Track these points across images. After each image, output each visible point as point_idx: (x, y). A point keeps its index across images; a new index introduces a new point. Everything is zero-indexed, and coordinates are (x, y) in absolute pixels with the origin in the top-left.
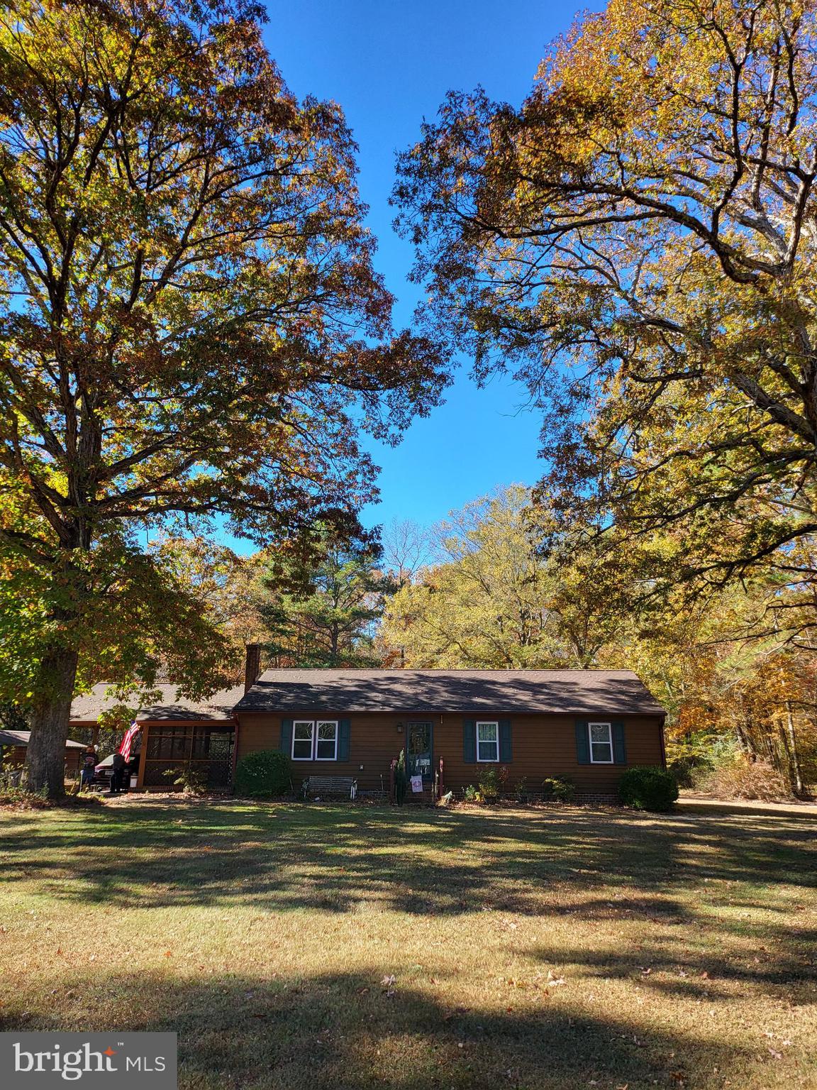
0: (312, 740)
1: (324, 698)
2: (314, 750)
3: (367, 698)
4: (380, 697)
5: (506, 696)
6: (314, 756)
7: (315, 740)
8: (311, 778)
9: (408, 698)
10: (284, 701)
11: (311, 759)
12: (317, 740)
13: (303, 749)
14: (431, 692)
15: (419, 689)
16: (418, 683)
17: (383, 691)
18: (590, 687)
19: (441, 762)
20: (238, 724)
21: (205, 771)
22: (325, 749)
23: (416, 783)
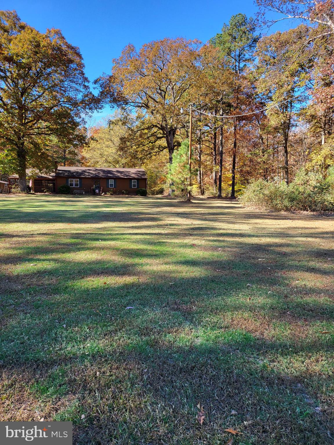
1: (74, 174)
3: (84, 174)
5: (115, 174)
7: (74, 183)
9: (94, 174)
10: (65, 174)
11: (74, 187)
14: (99, 173)
16: (95, 171)
17: (88, 173)
18: (132, 172)
20: (56, 179)
22: (76, 185)
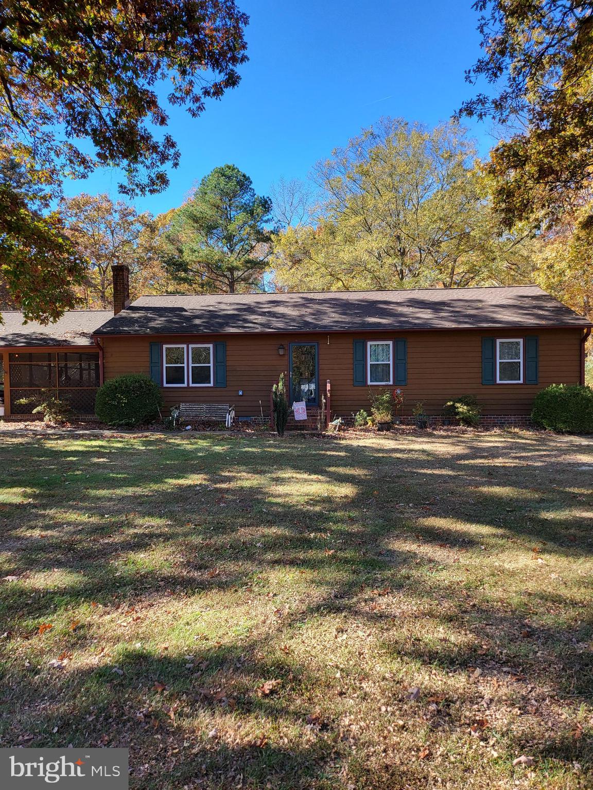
0: (185, 365)
1: (197, 322)
2: (188, 375)
3: (246, 321)
4: (260, 319)
5: (402, 315)
6: (188, 381)
7: (188, 365)
8: (182, 406)
9: (293, 320)
10: (152, 324)
11: (185, 385)
12: (191, 365)
13: (176, 375)
14: (318, 314)
15: (304, 311)
17: (263, 314)
18: (498, 303)
19: (328, 387)
20: (102, 349)
21: (67, 400)
22: (200, 375)
23: (300, 410)
